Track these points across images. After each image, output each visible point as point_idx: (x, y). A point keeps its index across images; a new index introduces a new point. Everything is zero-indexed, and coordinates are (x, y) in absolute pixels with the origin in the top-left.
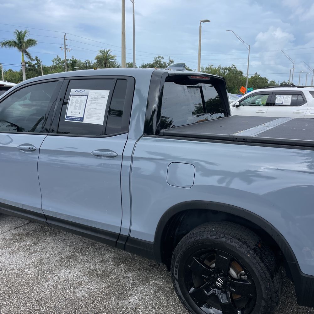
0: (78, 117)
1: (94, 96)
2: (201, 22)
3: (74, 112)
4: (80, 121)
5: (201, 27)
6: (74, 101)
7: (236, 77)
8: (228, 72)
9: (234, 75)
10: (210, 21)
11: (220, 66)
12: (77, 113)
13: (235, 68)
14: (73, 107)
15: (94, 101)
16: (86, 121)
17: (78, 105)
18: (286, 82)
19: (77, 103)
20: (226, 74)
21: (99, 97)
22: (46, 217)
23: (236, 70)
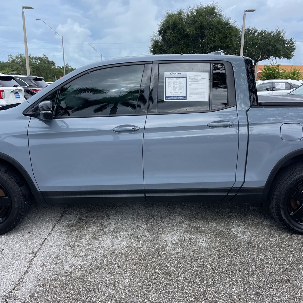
1: (193, 78)
2: (24, 8)
3: (175, 92)
5: (23, 13)
6: (172, 83)
7: (49, 67)
8: (39, 62)
9: (47, 65)
10: (33, 8)
11: (30, 55)
12: (178, 93)
13: (47, 58)
14: (172, 88)
15: (194, 82)
16: (189, 99)
17: (178, 86)
20: (37, 63)
21: (199, 78)
22: (144, 192)
23: (48, 60)
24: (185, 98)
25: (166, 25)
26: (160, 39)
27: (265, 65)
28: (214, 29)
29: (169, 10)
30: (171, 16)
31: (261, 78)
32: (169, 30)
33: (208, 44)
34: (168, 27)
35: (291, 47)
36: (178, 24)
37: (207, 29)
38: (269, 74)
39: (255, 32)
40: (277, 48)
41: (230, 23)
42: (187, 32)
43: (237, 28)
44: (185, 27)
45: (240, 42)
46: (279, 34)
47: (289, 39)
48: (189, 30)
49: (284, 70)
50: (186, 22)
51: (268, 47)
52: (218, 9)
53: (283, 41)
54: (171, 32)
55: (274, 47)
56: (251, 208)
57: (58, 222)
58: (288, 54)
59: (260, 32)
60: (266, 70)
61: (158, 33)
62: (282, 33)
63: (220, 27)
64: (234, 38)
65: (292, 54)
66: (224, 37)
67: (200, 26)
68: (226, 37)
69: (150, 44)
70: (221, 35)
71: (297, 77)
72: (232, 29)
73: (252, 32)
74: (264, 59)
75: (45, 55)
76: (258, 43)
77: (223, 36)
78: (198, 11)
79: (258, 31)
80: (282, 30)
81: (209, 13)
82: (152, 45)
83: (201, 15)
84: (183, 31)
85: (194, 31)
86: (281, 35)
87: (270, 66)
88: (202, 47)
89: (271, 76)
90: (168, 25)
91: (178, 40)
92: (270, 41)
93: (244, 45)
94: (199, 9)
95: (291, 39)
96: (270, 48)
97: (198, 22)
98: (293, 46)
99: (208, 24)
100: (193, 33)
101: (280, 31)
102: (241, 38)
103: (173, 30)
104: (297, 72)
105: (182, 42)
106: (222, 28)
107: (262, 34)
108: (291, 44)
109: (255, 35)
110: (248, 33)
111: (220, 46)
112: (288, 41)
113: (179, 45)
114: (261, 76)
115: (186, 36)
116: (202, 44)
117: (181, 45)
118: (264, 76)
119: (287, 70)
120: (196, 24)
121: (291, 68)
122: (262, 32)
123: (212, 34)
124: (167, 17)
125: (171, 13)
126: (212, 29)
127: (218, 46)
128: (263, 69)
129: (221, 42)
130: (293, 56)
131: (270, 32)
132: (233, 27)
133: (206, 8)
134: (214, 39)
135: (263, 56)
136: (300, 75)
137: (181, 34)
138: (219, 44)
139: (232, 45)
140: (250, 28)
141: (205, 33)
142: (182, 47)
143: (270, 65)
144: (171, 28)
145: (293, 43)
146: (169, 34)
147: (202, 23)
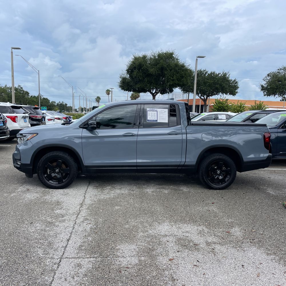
1: (160, 111)
2: (13, 48)
3: (152, 118)
5: (12, 52)
6: (150, 113)
7: (23, 97)
9: (22, 95)
10: (20, 49)
11: (6, 85)
13: (22, 88)
15: (161, 113)
17: (153, 115)
18: (61, 102)
22: (137, 166)
23: (23, 90)
24: (157, 121)
25: (133, 66)
26: (128, 76)
27: (216, 99)
28: (173, 71)
29: (136, 54)
30: (137, 58)
31: (213, 110)
32: (135, 69)
33: (168, 82)
34: (135, 68)
35: (235, 86)
36: (143, 65)
37: (167, 70)
38: (220, 107)
39: (207, 73)
40: (224, 86)
41: (185, 66)
42: (150, 72)
43: (191, 70)
44: (148, 68)
45: (194, 81)
46: (225, 75)
47: (233, 79)
48: (152, 70)
49: (232, 104)
50: (149, 64)
51: (216, 86)
52: (176, 54)
53: (229, 81)
54: (137, 72)
55: (221, 85)
56: (191, 181)
57: (89, 185)
58: (233, 91)
59: (210, 73)
60: (217, 104)
61: (126, 72)
62: (228, 75)
63: (177, 69)
64: (189, 78)
65: (236, 91)
67: (161, 67)
68: (182, 77)
69: (119, 80)
70: (178, 75)
71: (243, 110)
72: (187, 71)
73: (203, 73)
74: (214, 95)
75: (20, 86)
76: (209, 82)
77: (180, 76)
78: (159, 55)
79: (208, 73)
81: (168, 57)
82: (121, 81)
83: (162, 59)
84: (147, 71)
85: (156, 71)
86: (227, 76)
88: (163, 84)
89: (221, 108)
90: (134, 66)
91: (143, 78)
92: (218, 81)
93: (197, 83)
94: (160, 54)
95: (235, 79)
96: (218, 86)
98: (237, 85)
99: (167, 66)
100: (155, 73)
101: (226, 73)
102: (194, 78)
103: (139, 70)
104: (243, 105)
105: (146, 79)
106: (179, 70)
107: (212, 75)
108: (235, 83)
109: (206, 75)
110: (200, 74)
111: (177, 84)
112: (232, 81)
113: (144, 82)
114: (213, 108)
115: (149, 75)
116: (162, 81)
117: (145, 82)
118: (215, 108)
119: (234, 104)
120: (158, 66)
121: (238, 102)
122: (211, 73)
123: (171, 74)
124: (134, 59)
125: (137, 56)
126: (171, 70)
127: (175, 84)
128: (215, 103)
129: (178, 80)
130: (237, 93)
131: (218, 74)
132: (188, 69)
133: (166, 54)
134: (173, 78)
135: (213, 92)
136: (246, 108)
137: (145, 73)
138: (177, 82)
139: (187, 83)
140: (202, 70)
141: (165, 73)
142: (146, 84)
144: (137, 69)
145: (236, 83)
146: (135, 73)
147: (162, 65)
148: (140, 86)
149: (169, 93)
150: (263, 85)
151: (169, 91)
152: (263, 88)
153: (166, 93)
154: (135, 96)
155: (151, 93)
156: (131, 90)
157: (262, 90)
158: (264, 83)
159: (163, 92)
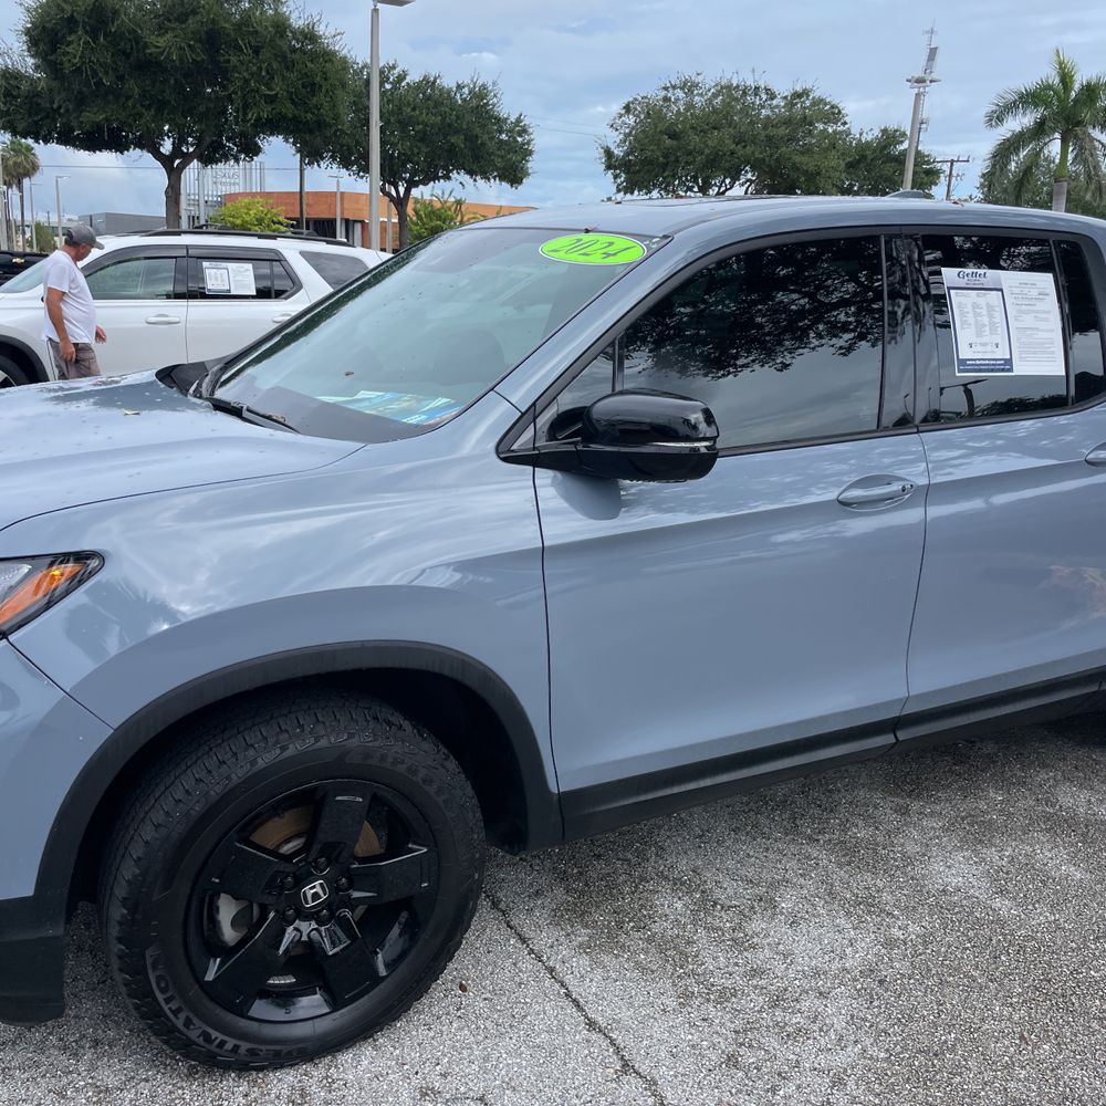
0: (996, 360)
1: (1019, 290)
3: (982, 345)
4: (1003, 370)
6: (969, 309)
12: (989, 348)
14: (973, 327)
15: (1024, 307)
16: (1020, 369)
17: (986, 320)
19: (980, 315)
21: (1034, 293)
24: (1009, 363)
25: (62, 11)
28: (265, 54)
32: (72, 31)
33: (247, 106)
34: (71, 23)
35: (521, 146)
36: (116, 13)
37: (238, 47)
39: (399, 78)
40: (483, 144)
41: (320, 37)
42: (153, 50)
43: (347, 58)
44: (142, 29)
46: (481, 95)
47: (513, 116)
48: (162, 43)
53: (498, 120)
54: (86, 43)
55: (471, 139)
59: (417, 80)
60: (419, 218)
61: (24, 39)
62: (493, 95)
66: (304, 86)
67: (209, 32)
70: (293, 76)
72: (332, 61)
73: (387, 78)
74: (434, 179)
76: (421, 119)
77: (300, 82)
79: (410, 78)
80: (490, 83)
84: (137, 43)
85: (182, 49)
86: (490, 100)
87: (434, 204)
90: (68, 14)
91: (117, 77)
92: (458, 117)
95: (518, 115)
96: (458, 140)
97: (198, 17)
98: (528, 143)
99: (238, 28)
100: (182, 58)
101: (484, 87)
103: (94, 33)
105: (133, 86)
107: (426, 91)
108: (521, 134)
112: (510, 121)
115: (148, 66)
117: (128, 98)
120: (192, 24)
122: (424, 81)
123: (260, 69)
126: (256, 51)
129: (293, 102)
131: (452, 86)
132: (334, 53)
134: (269, 89)
137: (127, 56)
138: (289, 110)
139: (337, 117)
141: (228, 62)
142: (134, 107)
143: (431, 201)
144: (84, 28)
145: (524, 131)
146: (75, 48)
147: (214, 21)
148: (107, 119)
149: (237, 160)
150: (612, 148)
151: (239, 152)
152: (611, 162)
153: (225, 157)
154: (15, 163)
155: (158, 155)
156: (50, 134)
157: (609, 167)
158: (614, 140)
159: (210, 155)
